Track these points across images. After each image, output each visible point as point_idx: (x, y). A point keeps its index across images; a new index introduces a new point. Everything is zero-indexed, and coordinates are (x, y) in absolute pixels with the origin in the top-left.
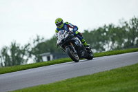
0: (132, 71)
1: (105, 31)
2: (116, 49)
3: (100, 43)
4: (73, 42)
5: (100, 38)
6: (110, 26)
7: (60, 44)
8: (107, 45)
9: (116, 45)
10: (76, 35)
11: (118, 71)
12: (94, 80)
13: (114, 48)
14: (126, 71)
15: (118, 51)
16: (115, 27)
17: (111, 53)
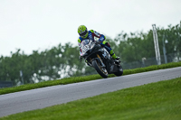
0: (96, 103)
1: (59, 52)
2: (74, 75)
3: (54, 67)
4: (101, 53)
5: (53, 61)
6: (67, 45)
7: (84, 56)
8: (63, 71)
9: (74, 70)
10: (103, 46)
11: (77, 104)
12: (46, 115)
13: (71, 73)
14: (88, 104)
15: (77, 78)
16: (73, 46)
17: (68, 80)
